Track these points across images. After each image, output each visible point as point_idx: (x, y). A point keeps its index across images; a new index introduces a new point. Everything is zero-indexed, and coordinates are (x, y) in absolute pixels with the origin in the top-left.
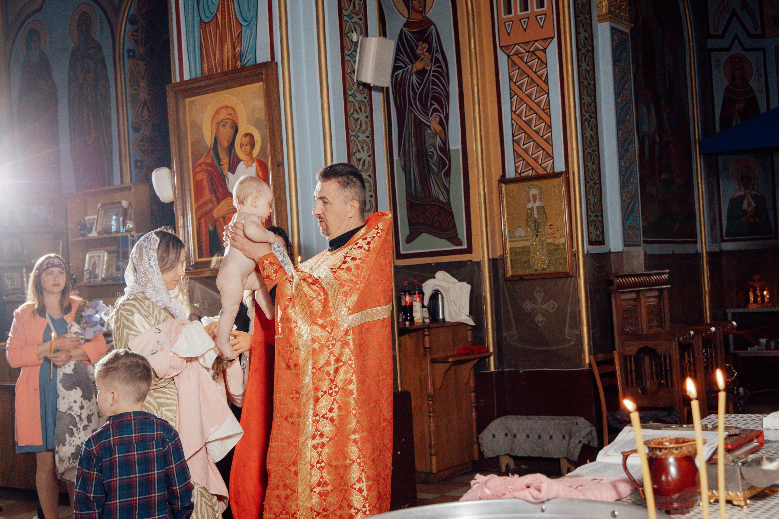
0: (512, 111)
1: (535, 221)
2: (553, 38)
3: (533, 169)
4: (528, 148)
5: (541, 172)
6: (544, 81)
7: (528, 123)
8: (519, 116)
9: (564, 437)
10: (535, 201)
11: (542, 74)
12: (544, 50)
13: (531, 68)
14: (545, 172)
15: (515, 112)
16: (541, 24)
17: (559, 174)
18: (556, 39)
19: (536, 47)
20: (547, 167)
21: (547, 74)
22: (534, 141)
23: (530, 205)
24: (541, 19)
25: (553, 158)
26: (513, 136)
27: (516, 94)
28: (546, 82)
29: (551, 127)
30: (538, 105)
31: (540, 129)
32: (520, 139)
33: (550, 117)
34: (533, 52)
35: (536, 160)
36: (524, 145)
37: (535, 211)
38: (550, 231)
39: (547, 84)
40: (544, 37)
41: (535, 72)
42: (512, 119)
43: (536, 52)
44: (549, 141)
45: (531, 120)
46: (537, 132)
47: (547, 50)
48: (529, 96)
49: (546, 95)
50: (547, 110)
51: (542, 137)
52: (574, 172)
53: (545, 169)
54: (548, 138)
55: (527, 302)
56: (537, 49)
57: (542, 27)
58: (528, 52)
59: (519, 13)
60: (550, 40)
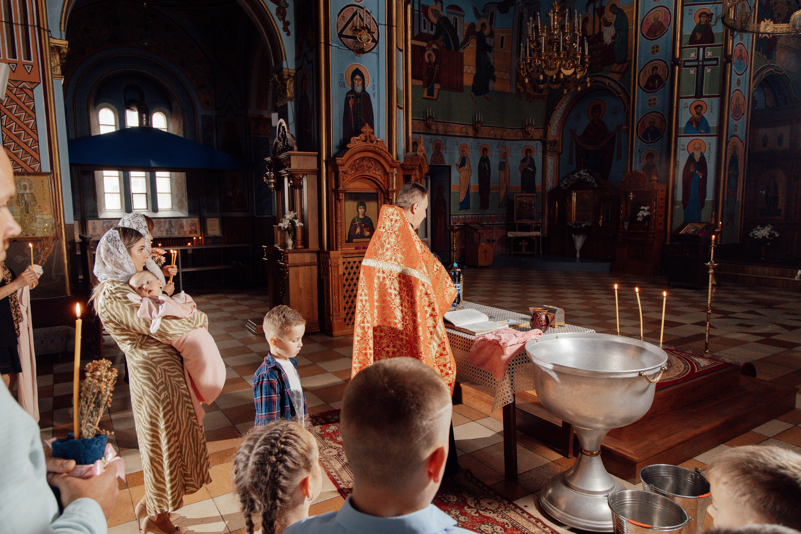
0: (2, 125)
1: (26, 202)
2: (39, 83)
3: (22, 167)
4: (18, 153)
5: (30, 170)
6: (32, 110)
7: (18, 136)
8: (10, 130)
9: (62, 339)
10: (25, 189)
11: (30, 105)
12: (32, 90)
13: (20, 99)
14: (33, 171)
15: (5, 126)
16: (29, 72)
17: (46, 174)
18: (41, 84)
19: (24, 85)
20: (35, 167)
21: (34, 106)
22: (23, 149)
23: (22, 192)
24: (29, 68)
25: (40, 162)
26: (4, 143)
27: (5, 114)
28: (34, 110)
29: (38, 142)
30: (27, 125)
31: (28, 142)
32: (11, 146)
33: (37, 135)
34: (21, 89)
35: (25, 162)
36: (13, 150)
37: (26, 196)
38: (39, 210)
39: (35, 113)
40: (31, 81)
41: (24, 103)
42: (2, 131)
43: (24, 89)
44: (37, 151)
45: (21, 134)
46: (26, 144)
47: (34, 90)
48: (19, 118)
49: (34, 120)
50: (35, 129)
51: (30, 147)
52: (57, 174)
53: (33, 169)
54: (36, 148)
55: (18, 256)
56: (25, 87)
57: (29, 74)
58: (17, 87)
59: (7, 58)
60: (37, 84)
